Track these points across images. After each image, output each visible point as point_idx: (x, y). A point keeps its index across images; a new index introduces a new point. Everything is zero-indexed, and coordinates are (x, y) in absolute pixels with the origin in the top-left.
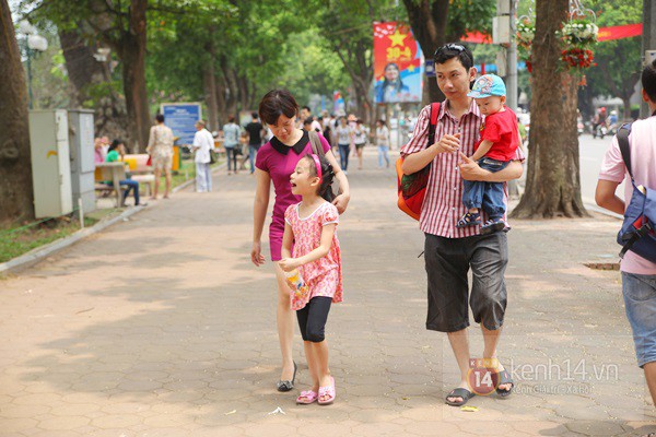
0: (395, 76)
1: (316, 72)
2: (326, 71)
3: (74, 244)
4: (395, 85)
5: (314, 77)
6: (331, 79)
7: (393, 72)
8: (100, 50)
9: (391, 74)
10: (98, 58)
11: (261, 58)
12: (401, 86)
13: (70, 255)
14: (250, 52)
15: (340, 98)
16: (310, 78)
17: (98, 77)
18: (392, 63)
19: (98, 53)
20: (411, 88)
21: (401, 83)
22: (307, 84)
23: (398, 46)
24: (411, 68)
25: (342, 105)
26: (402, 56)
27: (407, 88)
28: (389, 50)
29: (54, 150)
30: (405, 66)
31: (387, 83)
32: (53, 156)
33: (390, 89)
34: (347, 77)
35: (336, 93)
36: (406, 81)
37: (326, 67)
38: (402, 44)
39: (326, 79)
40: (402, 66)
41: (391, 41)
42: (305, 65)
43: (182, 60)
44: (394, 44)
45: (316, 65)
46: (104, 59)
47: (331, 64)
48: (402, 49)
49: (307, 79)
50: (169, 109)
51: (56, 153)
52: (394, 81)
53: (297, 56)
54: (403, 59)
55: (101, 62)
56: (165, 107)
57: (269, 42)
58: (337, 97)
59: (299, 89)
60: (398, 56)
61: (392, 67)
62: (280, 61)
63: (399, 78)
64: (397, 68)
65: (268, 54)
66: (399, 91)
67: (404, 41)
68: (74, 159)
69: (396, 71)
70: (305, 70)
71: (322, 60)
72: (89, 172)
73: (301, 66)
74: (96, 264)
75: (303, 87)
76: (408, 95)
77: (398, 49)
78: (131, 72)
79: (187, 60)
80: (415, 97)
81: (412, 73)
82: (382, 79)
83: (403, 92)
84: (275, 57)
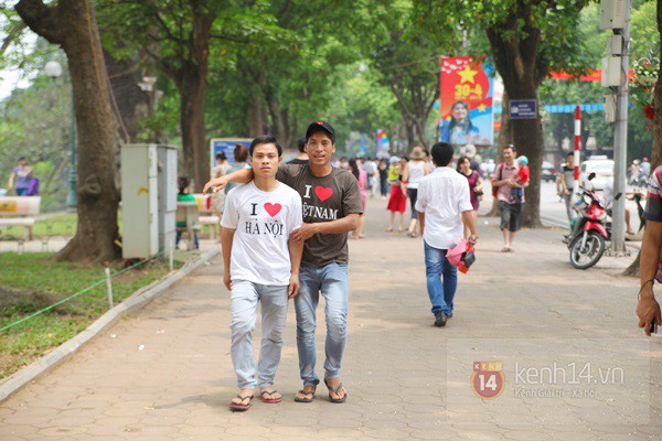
0: (463, 116)
1: (359, 107)
2: (371, 107)
3: (171, 287)
4: (463, 125)
5: (356, 113)
6: (377, 117)
7: (462, 112)
8: (146, 79)
9: (459, 114)
10: (143, 87)
11: (306, 92)
12: (470, 127)
13: (174, 298)
14: (293, 84)
15: (384, 136)
16: (352, 113)
17: (142, 108)
18: (460, 102)
19: (142, 82)
20: (480, 129)
21: (470, 124)
22: (348, 121)
23: (467, 82)
24: (482, 108)
25: (386, 145)
26: (472, 94)
27: (476, 129)
28: (458, 87)
29: (145, 187)
30: (475, 105)
31: (454, 123)
32: (143, 194)
33: (458, 130)
34: (398, 115)
35: (379, 131)
36: (475, 122)
37: (372, 102)
38: (472, 81)
39: (371, 116)
40: (472, 105)
41: (460, 77)
42: (347, 99)
43: (229, 92)
44: (463, 81)
45: (359, 100)
46: (150, 88)
47: (377, 99)
48: (473, 86)
49: (349, 116)
50: (219, 145)
51: (147, 191)
52: (463, 122)
53: (339, 90)
54: (472, 98)
55: (146, 92)
56: (216, 143)
57: (315, 74)
58: (380, 136)
59: (339, 126)
60: (468, 94)
61: (460, 106)
62: (325, 95)
63: (468, 119)
64: (466, 107)
65: (313, 87)
66: (467, 132)
67: (475, 77)
68: (161, 198)
69: (465, 111)
70: (348, 105)
71: (366, 94)
72: (171, 212)
73: (344, 101)
74: (207, 308)
75: (344, 124)
76: (477, 137)
77: (467, 86)
78: (189, 104)
79: (234, 92)
80: (485, 140)
81: (483, 113)
82: (449, 119)
83: (473, 134)
84: (321, 90)
